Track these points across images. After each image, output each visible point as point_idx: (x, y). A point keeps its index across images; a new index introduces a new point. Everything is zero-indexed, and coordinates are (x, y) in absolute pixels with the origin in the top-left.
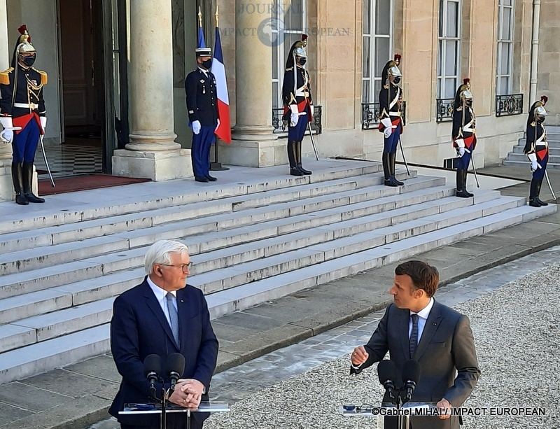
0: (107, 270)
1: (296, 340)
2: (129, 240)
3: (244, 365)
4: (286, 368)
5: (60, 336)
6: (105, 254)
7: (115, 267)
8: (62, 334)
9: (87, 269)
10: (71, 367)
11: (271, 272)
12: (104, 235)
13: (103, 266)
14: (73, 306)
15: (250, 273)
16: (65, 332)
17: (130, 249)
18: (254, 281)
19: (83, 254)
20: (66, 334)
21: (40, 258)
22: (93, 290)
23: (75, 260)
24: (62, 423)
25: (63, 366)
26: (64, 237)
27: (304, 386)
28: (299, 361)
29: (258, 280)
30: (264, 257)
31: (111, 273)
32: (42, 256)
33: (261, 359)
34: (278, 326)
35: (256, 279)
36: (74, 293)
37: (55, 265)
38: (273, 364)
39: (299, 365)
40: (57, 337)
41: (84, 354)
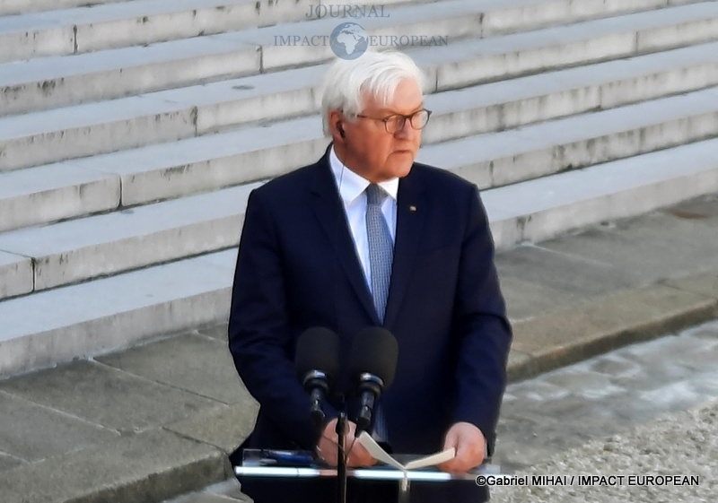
0: (205, 120)
1: (674, 326)
2: (260, 49)
3: (540, 381)
4: (646, 395)
5: (90, 279)
6: (202, 82)
7: (225, 117)
8: (93, 273)
9: (158, 117)
10: (114, 358)
11: (617, 147)
12: (201, 34)
13: (195, 111)
14: (120, 208)
15: (562, 148)
16: (100, 270)
17: (262, 71)
18: (570, 168)
19: (147, 79)
20: (104, 276)
21: (45, 85)
22: (171, 171)
23: (128, 94)
24: (90, 491)
25: (95, 354)
26: (104, 33)
27: (692, 444)
28: (680, 378)
29: (581, 167)
30: (599, 109)
31: (215, 130)
32: (49, 78)
33: (583, 368)
34: (628, 285)
35: (576, 163)
36: (124, 173)
37: (81, 102)
38: (614, 382)
39: (681, 390)
40: (82, 281)
41: (145, 327)
